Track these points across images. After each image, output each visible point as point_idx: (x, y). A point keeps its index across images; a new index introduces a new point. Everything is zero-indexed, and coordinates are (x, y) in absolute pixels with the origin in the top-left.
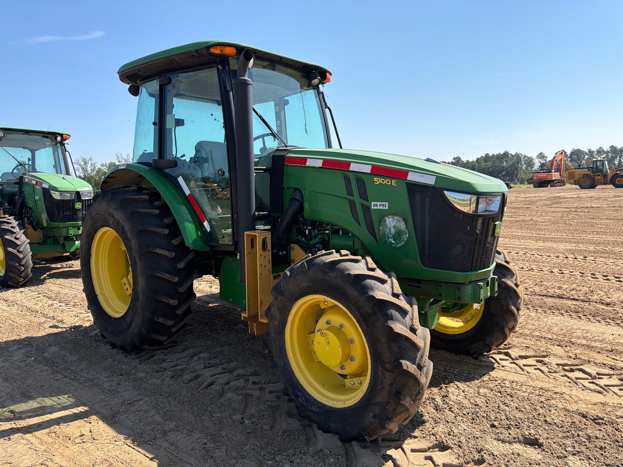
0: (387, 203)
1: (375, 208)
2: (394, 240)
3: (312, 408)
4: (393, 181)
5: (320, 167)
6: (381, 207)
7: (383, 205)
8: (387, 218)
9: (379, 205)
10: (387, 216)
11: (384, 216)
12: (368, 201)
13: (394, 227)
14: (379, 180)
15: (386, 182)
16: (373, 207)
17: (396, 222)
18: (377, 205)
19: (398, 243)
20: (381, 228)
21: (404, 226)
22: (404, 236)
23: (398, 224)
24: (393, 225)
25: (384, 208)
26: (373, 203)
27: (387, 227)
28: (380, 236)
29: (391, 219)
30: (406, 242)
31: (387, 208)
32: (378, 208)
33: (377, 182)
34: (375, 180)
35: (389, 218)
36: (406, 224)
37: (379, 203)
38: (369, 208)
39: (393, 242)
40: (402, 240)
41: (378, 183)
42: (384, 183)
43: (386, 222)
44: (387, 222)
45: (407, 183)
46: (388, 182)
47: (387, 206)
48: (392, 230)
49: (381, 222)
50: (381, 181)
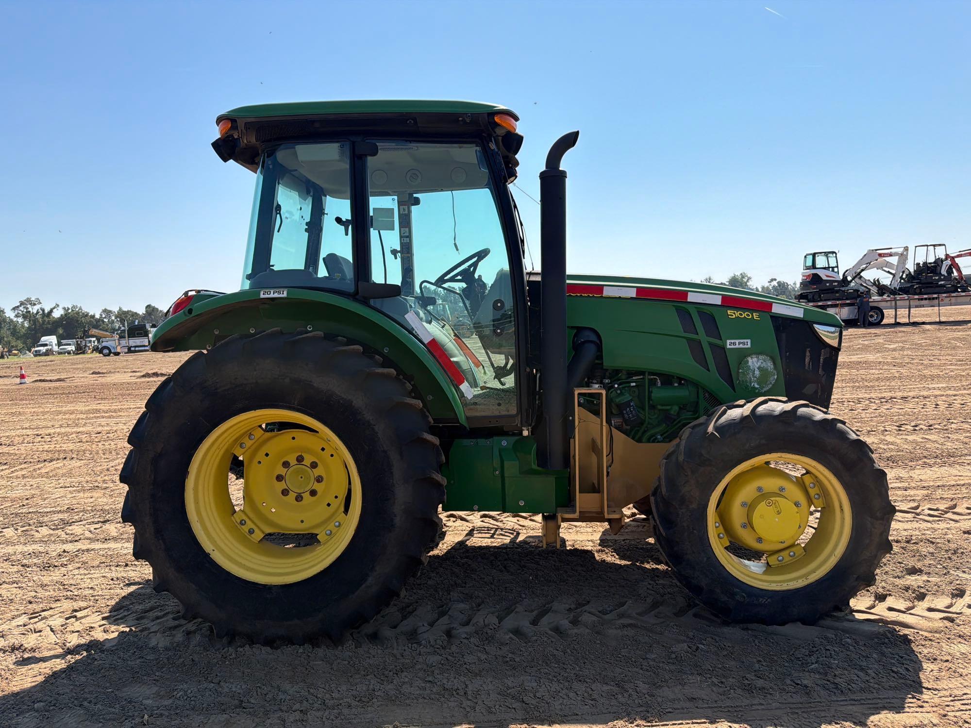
0: (749, 341)
1: (733, 347)
2: (758, 384)
3: (760, 601)
4: (754, 314)
5: (632, 298)
6: (741, 346)
7: (744, 343)
8: (749, 359)
9: (737, 343)
10: (749, 355)
11: (745, 357)
12: (721, 340)
13: (759, 368)
14: (734, 313)
15: (745, 315)
16: (728, 346)
17: (762, 363)
18: (734, 344)
19: (764, 387)
20: (741, 371)
21: (772, 366)
22: (772, 379)
23: (764, 365)
24: (757, 366)
25: (746, 346)
26: (728, 342)
27: (749, 369)
28: (739, 380)
29: (755, 359)
30: (773, 385)
31: (749, 346)
32: (737, 346)
33: (732, 316)
34: (729, 314)
35: (752, 358)
36: (774, 364)
37: (737, 341)
38: (723, 348)
39: (756, 386)
40: (768, 382)
41: (734, 317)
42: (743, 316)
43: (748, 363)
44: (750, 364)
45: (771, 317)
46: (748, 315)
47: (749, 344)
48: (756, 372)
49: (741, 363)
50: (737, 314)
